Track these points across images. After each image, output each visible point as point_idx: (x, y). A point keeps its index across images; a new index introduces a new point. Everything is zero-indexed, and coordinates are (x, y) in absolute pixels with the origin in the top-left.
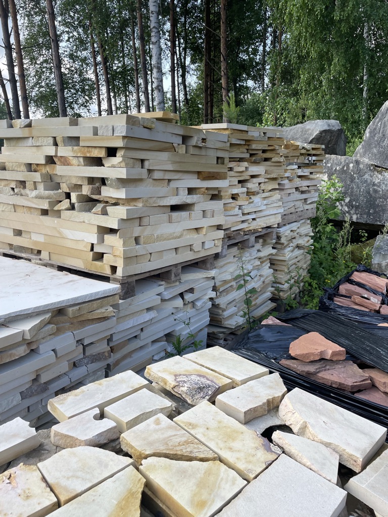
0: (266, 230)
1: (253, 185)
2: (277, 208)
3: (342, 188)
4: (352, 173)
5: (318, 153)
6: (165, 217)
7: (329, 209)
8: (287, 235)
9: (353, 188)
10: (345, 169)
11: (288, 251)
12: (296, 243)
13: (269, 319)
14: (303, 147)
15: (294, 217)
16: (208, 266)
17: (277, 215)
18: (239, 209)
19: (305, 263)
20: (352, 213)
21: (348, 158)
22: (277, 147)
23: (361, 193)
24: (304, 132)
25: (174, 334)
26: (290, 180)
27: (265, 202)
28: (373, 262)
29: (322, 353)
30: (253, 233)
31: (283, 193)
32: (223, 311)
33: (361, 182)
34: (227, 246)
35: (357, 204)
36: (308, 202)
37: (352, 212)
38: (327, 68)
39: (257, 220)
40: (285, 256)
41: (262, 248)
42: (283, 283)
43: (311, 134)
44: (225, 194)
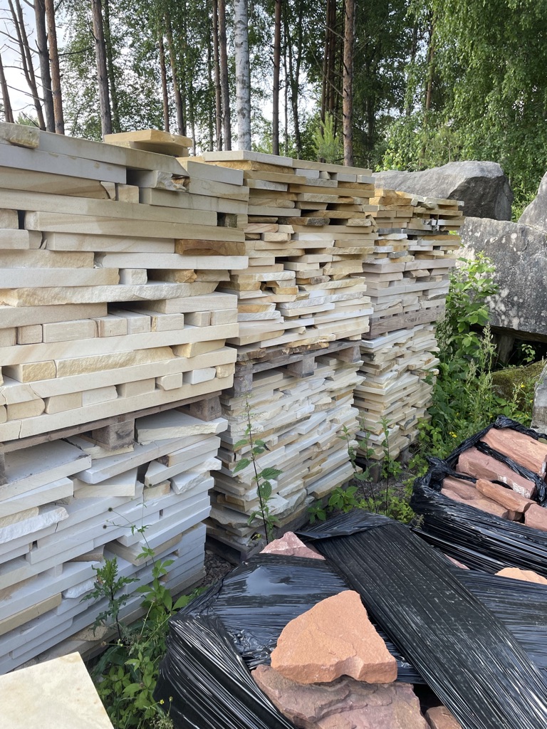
0: (339, 345)
1: (307, 267)
2: (360, 307)
3: (498, 272)
4: (515, 250)
5: (450, 213)
6: (87, 325)
7: (471, 307)
8: (386, 351)
9: (514, 274)
10: (504, 241)
11: (387, 380)
12: (405, 365)
13: (284, 540)
14: (419, 203)
15: (401, 321)
16: (206, 412)
17: (360, 320)
18: (276, 309)
19: (423, 396)
20: (512, 315)
21: (509, 224)
22: (358, 201)
23: (528, 283)
24: (442, 179)
25: (122, 542)
26: (392, 259)
27: (335, 297)
28: (536, 405)
29: (339, 665)
30: (311, 351)
31: (376, 280)
32: (246, 489)
33: (530, 265)
34: (252, 375)
35: (521, 301)
36: (430, 297)
37: (512, 313)
38: (496, 84)
39: (320, 328)
40: (381, 388)
41: (335, 374)
42: (378, 433)
43: (452, 184)
44: (247, 281)
